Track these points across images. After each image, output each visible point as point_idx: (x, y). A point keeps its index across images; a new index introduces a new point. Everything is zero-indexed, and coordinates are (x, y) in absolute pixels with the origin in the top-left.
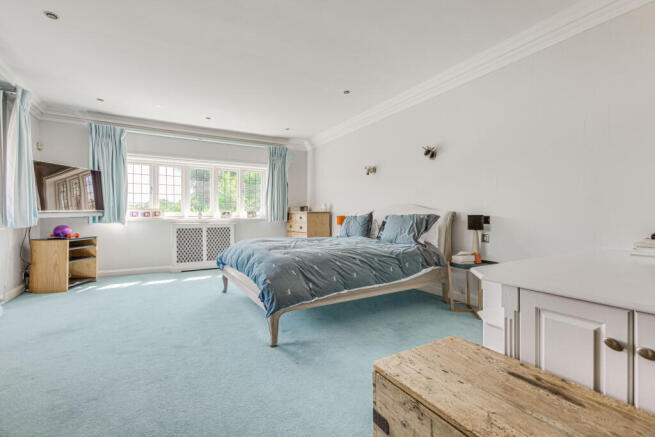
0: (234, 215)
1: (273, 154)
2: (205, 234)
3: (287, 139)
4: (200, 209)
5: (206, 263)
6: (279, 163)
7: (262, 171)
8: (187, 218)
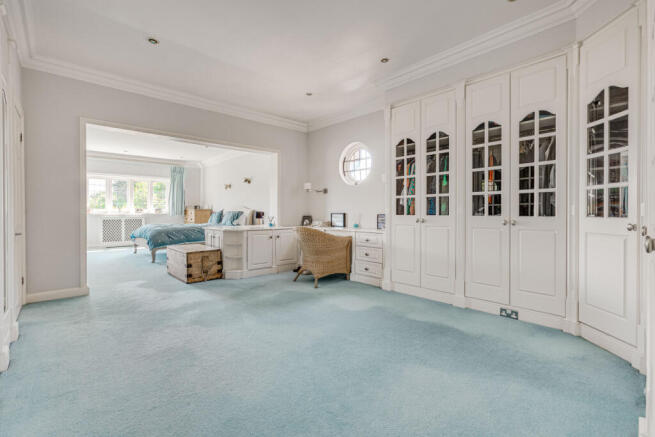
0: (145, 211)
1: (174, 171)
2: (123, 223)
3: (184, 162)
4: (120, 207)
5: (123, 242)
6: (178, 177)
7: (167, 182)
8: (109, 213)
